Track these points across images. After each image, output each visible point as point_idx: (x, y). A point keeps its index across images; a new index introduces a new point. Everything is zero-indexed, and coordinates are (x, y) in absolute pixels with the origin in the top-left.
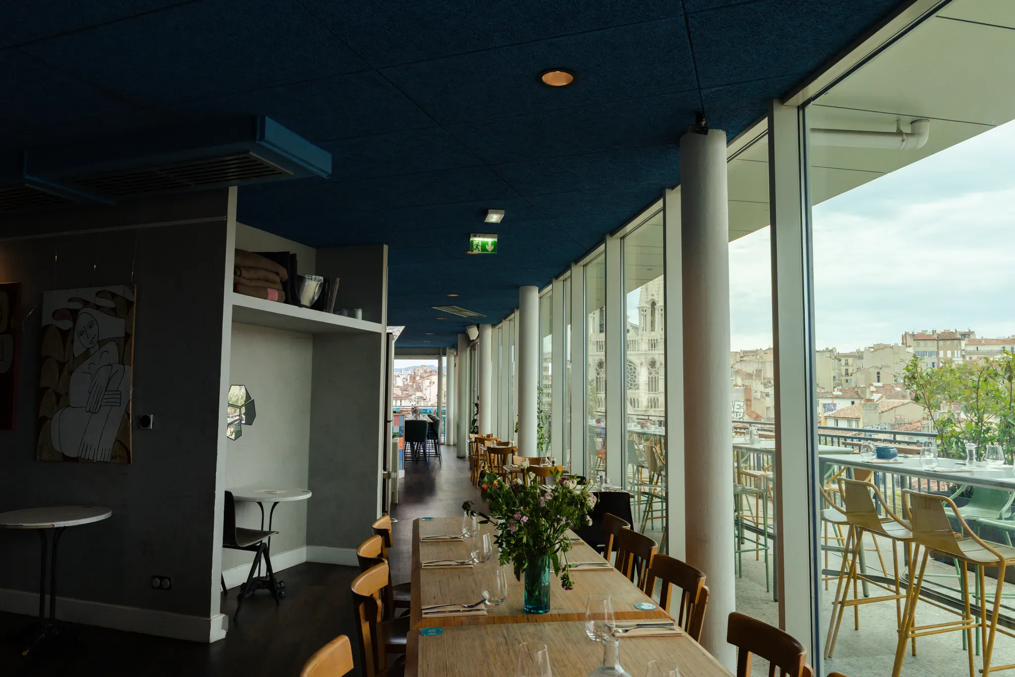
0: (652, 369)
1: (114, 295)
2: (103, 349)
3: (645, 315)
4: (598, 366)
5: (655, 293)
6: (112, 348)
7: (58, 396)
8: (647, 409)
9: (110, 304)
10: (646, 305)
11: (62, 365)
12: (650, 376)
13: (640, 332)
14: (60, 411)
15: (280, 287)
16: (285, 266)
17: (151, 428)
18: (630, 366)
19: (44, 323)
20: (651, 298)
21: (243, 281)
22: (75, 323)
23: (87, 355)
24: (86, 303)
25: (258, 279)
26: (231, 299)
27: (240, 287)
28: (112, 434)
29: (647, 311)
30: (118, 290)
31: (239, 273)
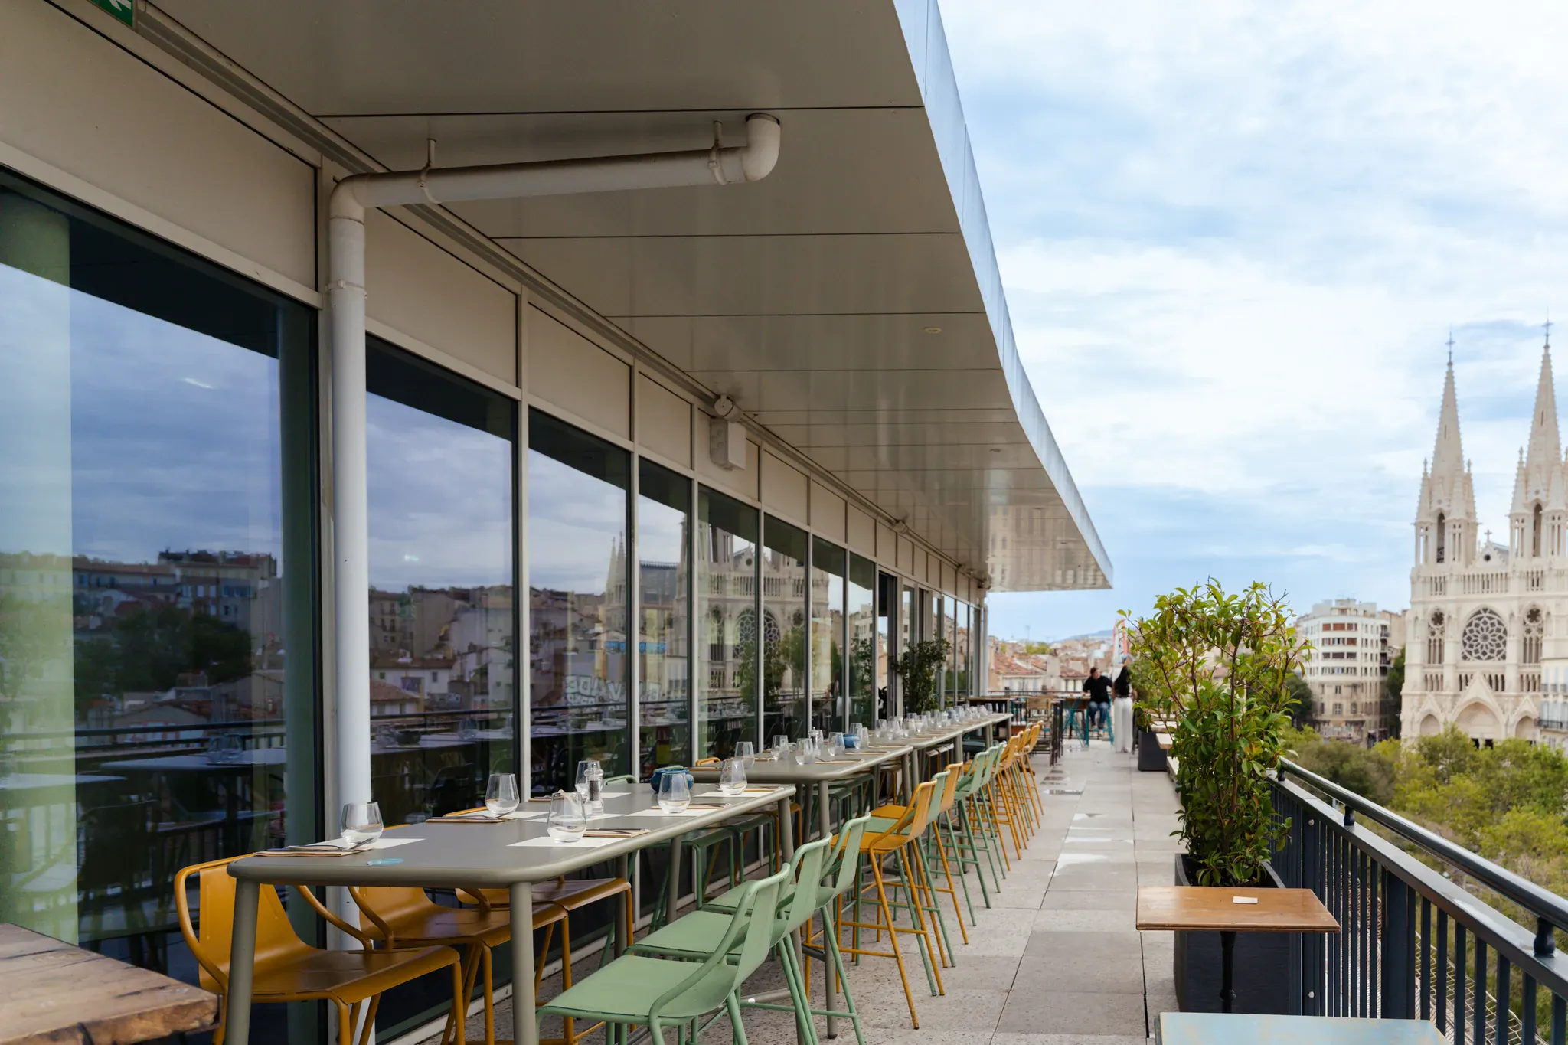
0: (1531, 624)
3: (1522, 529)
4: (1433, 619)
5: (1541, 488)
8: (1521, 693)
10: (1526, 511)
12: (1528, 636)
13: (1511, 558)
18: (1490, 618)
20: (1535, 497)
29: (1525, 521)
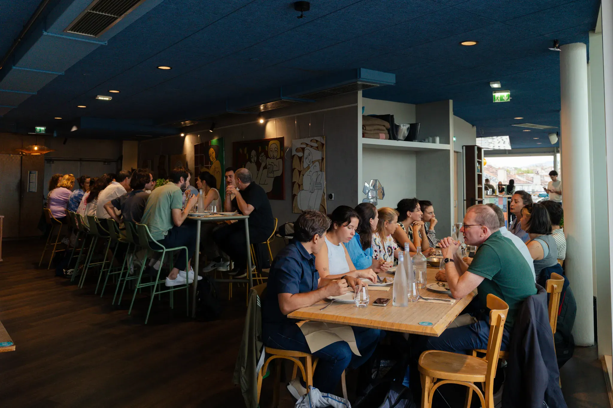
1: (317, 141)
2: (314, 165)
6: (317, 164)
7: (299, 186)
9: (315, 145)
11: (300, 172)
14: (300, 192)
15: (386, 132)
16: (389, 122)
17: (333, 199)
19: (293, 154)
21: (366, 132)
22: (304, 153)
23: (308, 167)
24: (307, 145)
25: (375, 130)
26: (362, 141)
27: (366, 135)
28: (319, 202)
30: (318, 138)
31: (364, 128)
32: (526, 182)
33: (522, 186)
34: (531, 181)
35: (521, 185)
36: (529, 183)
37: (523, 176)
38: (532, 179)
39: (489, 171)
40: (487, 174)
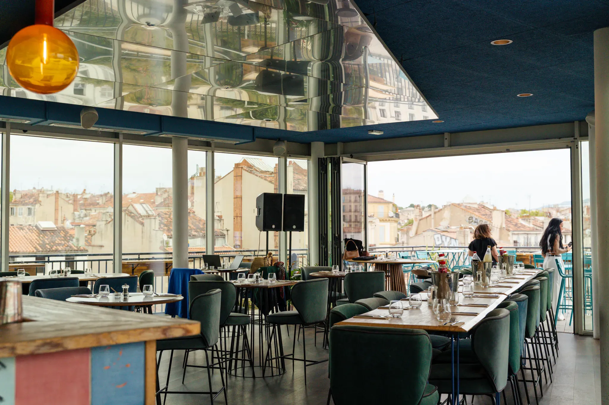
32: (533, 228)
33: (528, 234)
34: (541, 227)
35: (525, 233)
36: (537, 229)
37: (528, 220)
38: (541, 224)
39: (479, 212)
40: (477, 217)
